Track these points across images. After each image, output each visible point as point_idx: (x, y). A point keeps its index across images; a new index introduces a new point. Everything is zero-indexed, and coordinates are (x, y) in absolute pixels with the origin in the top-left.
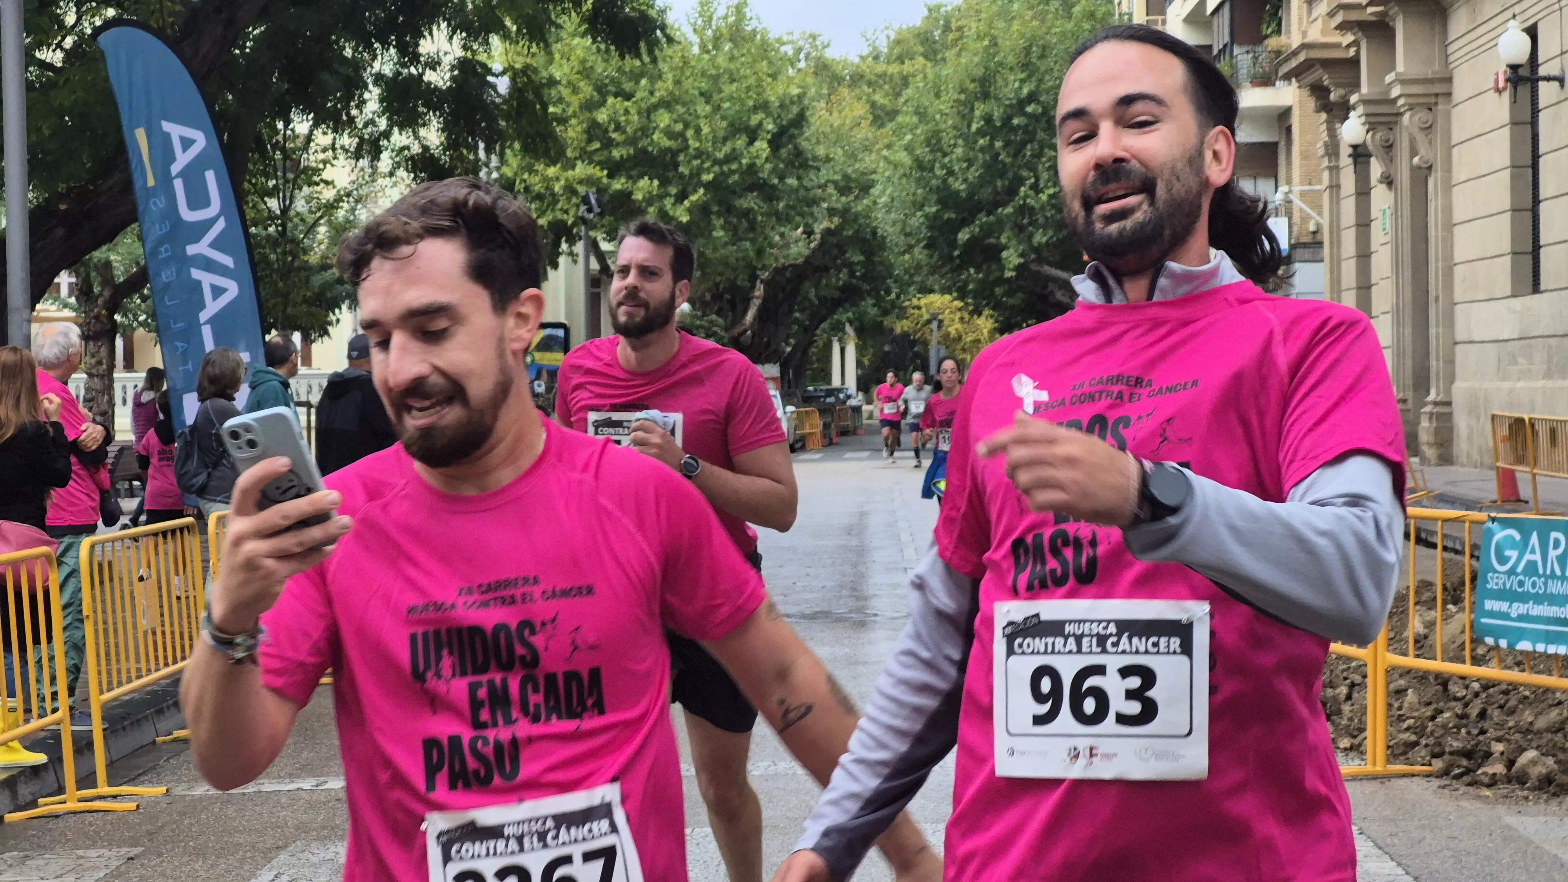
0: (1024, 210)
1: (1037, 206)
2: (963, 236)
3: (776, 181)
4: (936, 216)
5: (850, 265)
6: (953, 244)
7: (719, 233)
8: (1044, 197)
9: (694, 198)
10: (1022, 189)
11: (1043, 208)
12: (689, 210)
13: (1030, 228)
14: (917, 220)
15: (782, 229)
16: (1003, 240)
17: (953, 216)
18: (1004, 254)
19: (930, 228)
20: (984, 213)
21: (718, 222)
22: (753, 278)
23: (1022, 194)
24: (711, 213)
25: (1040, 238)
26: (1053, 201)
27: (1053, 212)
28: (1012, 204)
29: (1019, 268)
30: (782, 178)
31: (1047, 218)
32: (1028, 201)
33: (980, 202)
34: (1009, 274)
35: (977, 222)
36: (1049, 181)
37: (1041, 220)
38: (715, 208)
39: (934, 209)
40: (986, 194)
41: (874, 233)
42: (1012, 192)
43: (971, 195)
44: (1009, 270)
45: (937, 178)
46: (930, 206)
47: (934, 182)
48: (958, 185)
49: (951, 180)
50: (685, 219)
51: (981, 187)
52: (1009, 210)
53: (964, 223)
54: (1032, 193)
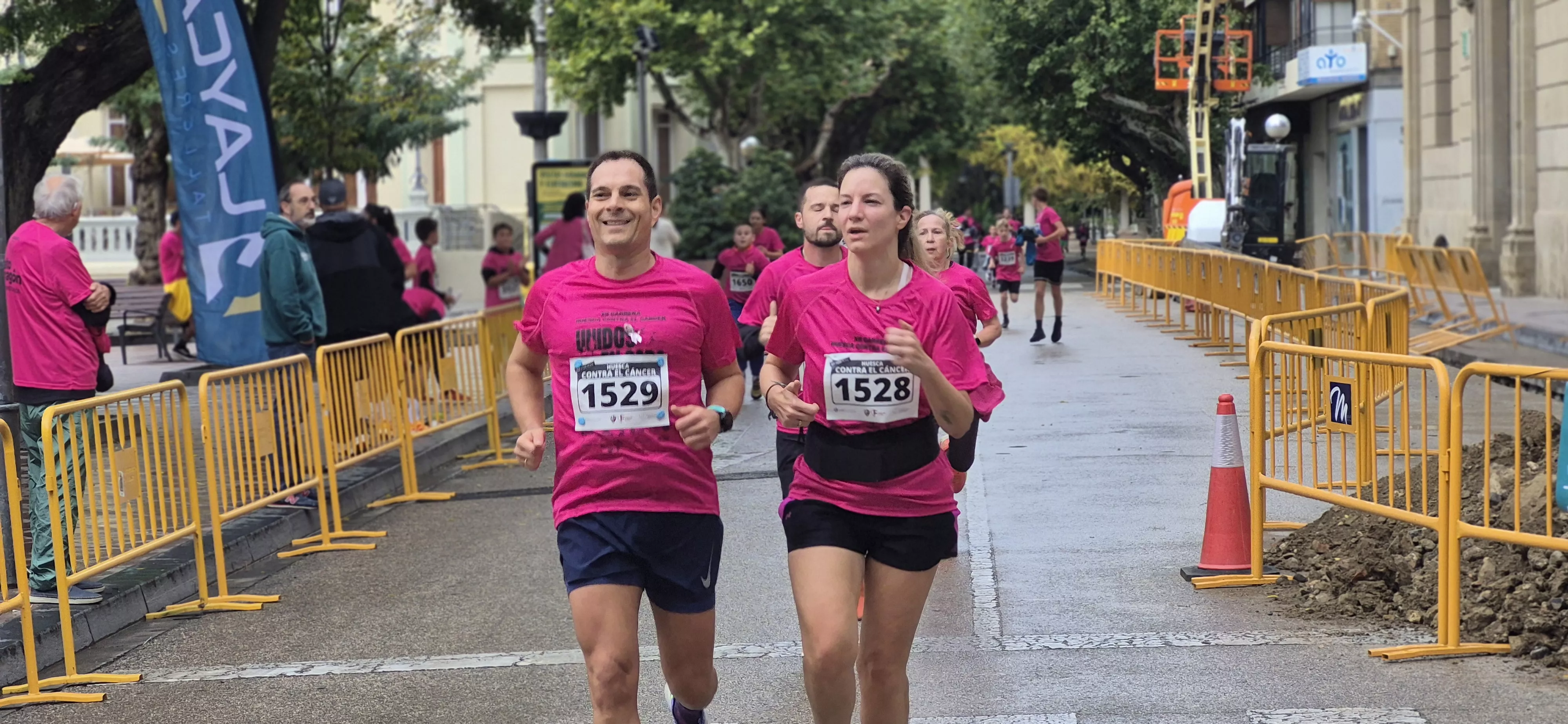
0: (1095, 39)
1: (1108, 35)
2: (1034, 66)
3: (841, 13)
4: (1006, 47)
5: (919, 96)
6: (1023, 75)
7: (784, 67)
8: (1115, 26)
9: (758, 31)
10: (1093, 18)
11: (1114, 37)
12: (754, 44)
13: (1102, 58)
14: (986, 51)
15: (849, 62)
16: (1074, 70)
17: (1023, 46)
18: (1075, 84)
19: (1000, 58)
20: (1055, 43)
21: (783, 55)
22: (822, 111)
23: (1093, 23)
24: (776, 46)
25: (1111, 68)
26: (1125, 30)
27: (1125, 40)
28: (1083, 33)
29: (1090, 98)
30: (848, 10)
31: (1118, 47)
32: (1100, 30)
33: (1050, 31)
34: (1081, 104)
35: (1048, 52)
36: (1120, 8)
37: (1113, 50)
38: (780, 41)
39: (1003, 40)
40: (1056, 23)
41: (944, 64)
42: (1083, 21)
43: (1041, 25)
44: (1081, 100)
45: (1006, 7)
46: (999, 37)
47: (1004, 12)
48: (1027, 15)
49: (1020, 9)
50: (749, 52)
51: (1052, 16)
52: (1080, 39)
53: (1035, 53)
54: (1102, 22)
